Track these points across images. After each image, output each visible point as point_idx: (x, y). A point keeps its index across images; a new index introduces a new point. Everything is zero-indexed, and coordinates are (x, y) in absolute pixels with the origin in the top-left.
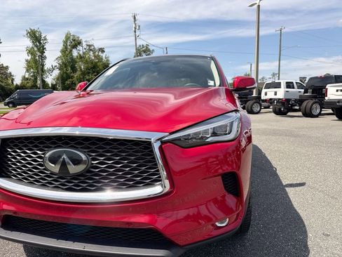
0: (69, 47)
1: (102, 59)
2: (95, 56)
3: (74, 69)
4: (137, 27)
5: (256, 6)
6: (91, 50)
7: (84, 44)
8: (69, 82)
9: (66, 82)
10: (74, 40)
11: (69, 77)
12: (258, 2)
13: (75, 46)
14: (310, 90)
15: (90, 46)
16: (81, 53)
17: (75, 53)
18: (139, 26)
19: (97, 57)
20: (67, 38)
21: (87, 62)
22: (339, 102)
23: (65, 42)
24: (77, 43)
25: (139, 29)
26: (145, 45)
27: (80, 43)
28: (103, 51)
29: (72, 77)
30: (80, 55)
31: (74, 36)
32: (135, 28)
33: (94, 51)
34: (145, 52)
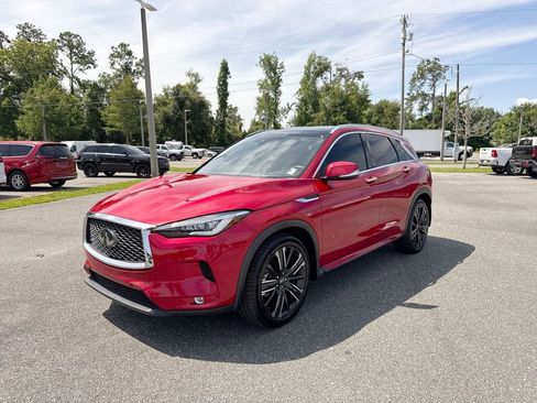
0: (312, 75)
1: (357, 89)
2: (347, 86)
3: (316, 108)
4: (408, 37)
6: (343, 76)
10: (320, 64)
11: (309, 119)
13: (319, 74)
15: (341, 70)
16: (328, 81)
19: (351, 86)
20: (311, 61)
21: (334, 95)
23: (307, 69)
24: (323, 68)
25: (411, 39)
26: (432, 60)
27: (327, 67)
28: (361, 77)
30: (327, 85)
31: (320, 57)
32: (405, 40)
33: (347, 77)
34: (430, 70)
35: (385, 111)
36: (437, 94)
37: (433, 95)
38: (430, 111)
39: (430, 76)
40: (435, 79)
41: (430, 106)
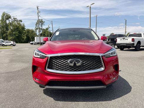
0: (4, 19)
1: (21, 25)
2: (18, 24)
3: (7, 29)
4: (39, 12)
5: (89, 7)
6: (15, 21)
7: (12, 18)
8: (5, 35)
9: (4, 35)
10: (7, 16)
11: (5, 33)
12: (90, 5)
13: (8, 19)
14: (110, 40)
15: (15, 19)
16: (11, 22)
17: (8, 22)
18: (40, 12)
19: (19, 24)
20: (4, 14)
21: (14, 26)
22: (121, 44)
23: (3, 17)
24: (8, 17)
26: (41, 19)
27: (10, 17)
28: (21, 21)
29: (6, 33)
30: (10, 23)
31: (7, 14)
32: (38, 12)
33: (17, 21)
34: (41, 22)
35: (30, 32)
36: (43, 28)
37: (42, 28)
38: (41, 33)
39: (40, 23)
40: (42, 24)
41: (41, 31)
